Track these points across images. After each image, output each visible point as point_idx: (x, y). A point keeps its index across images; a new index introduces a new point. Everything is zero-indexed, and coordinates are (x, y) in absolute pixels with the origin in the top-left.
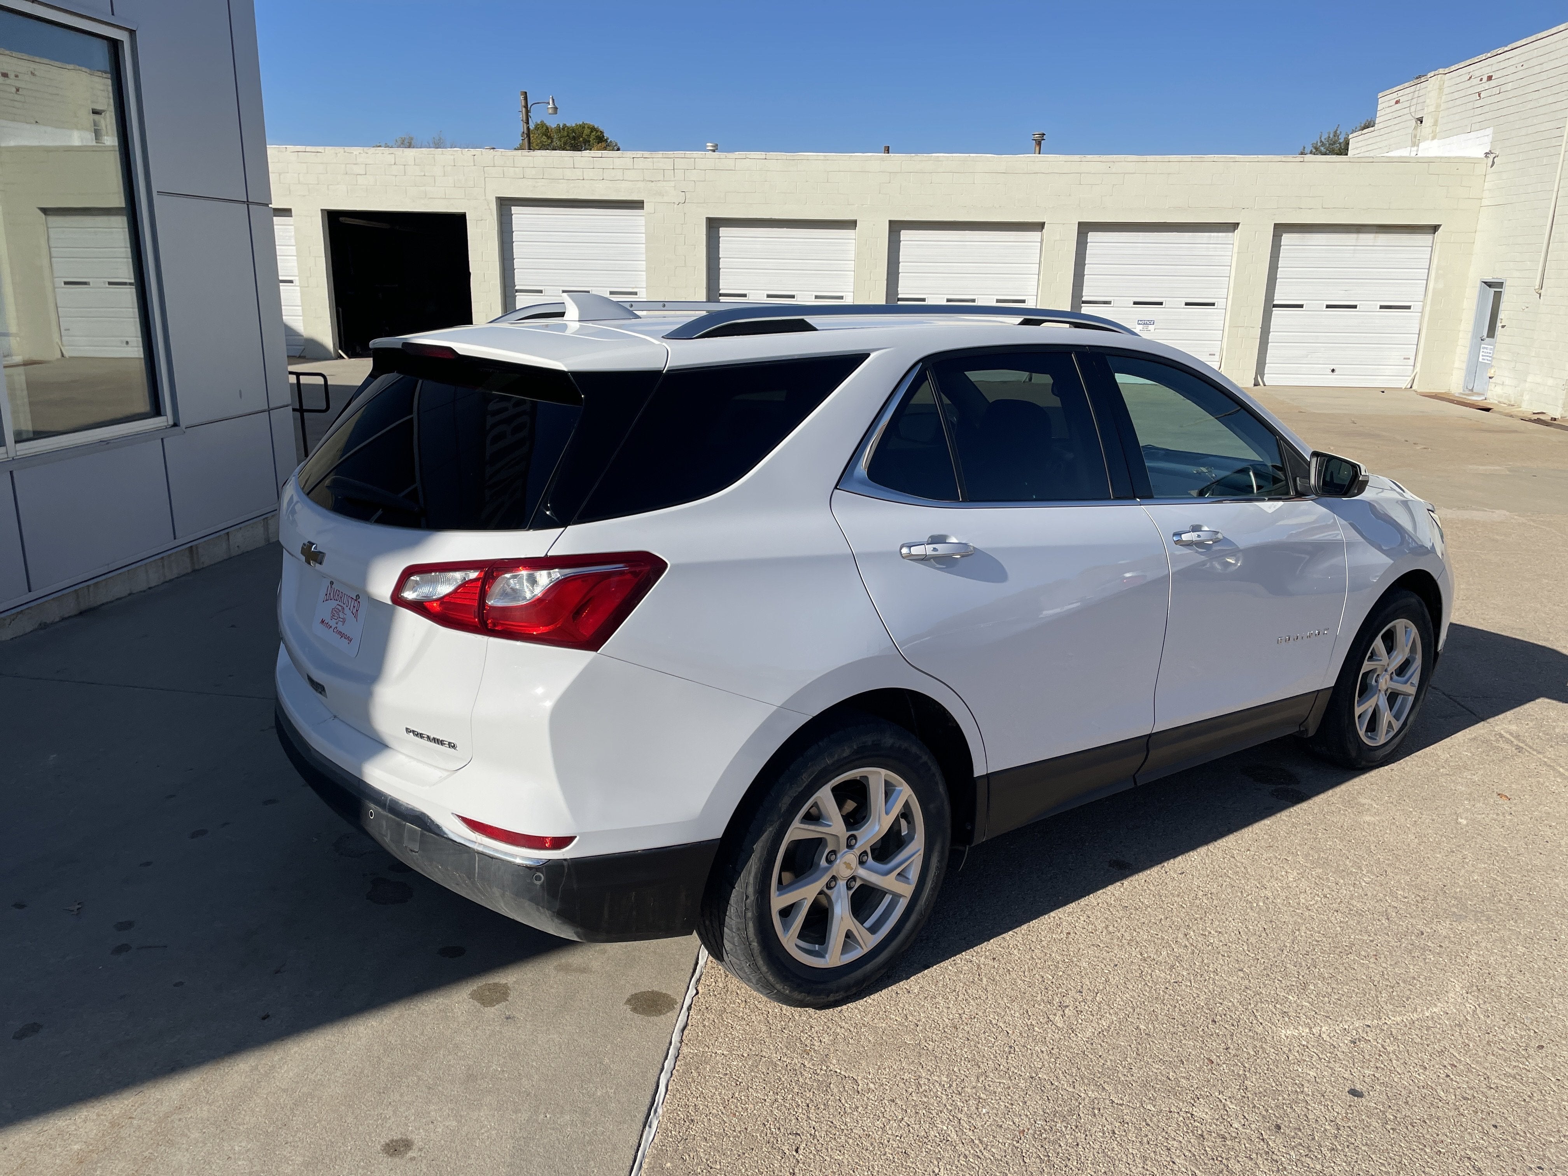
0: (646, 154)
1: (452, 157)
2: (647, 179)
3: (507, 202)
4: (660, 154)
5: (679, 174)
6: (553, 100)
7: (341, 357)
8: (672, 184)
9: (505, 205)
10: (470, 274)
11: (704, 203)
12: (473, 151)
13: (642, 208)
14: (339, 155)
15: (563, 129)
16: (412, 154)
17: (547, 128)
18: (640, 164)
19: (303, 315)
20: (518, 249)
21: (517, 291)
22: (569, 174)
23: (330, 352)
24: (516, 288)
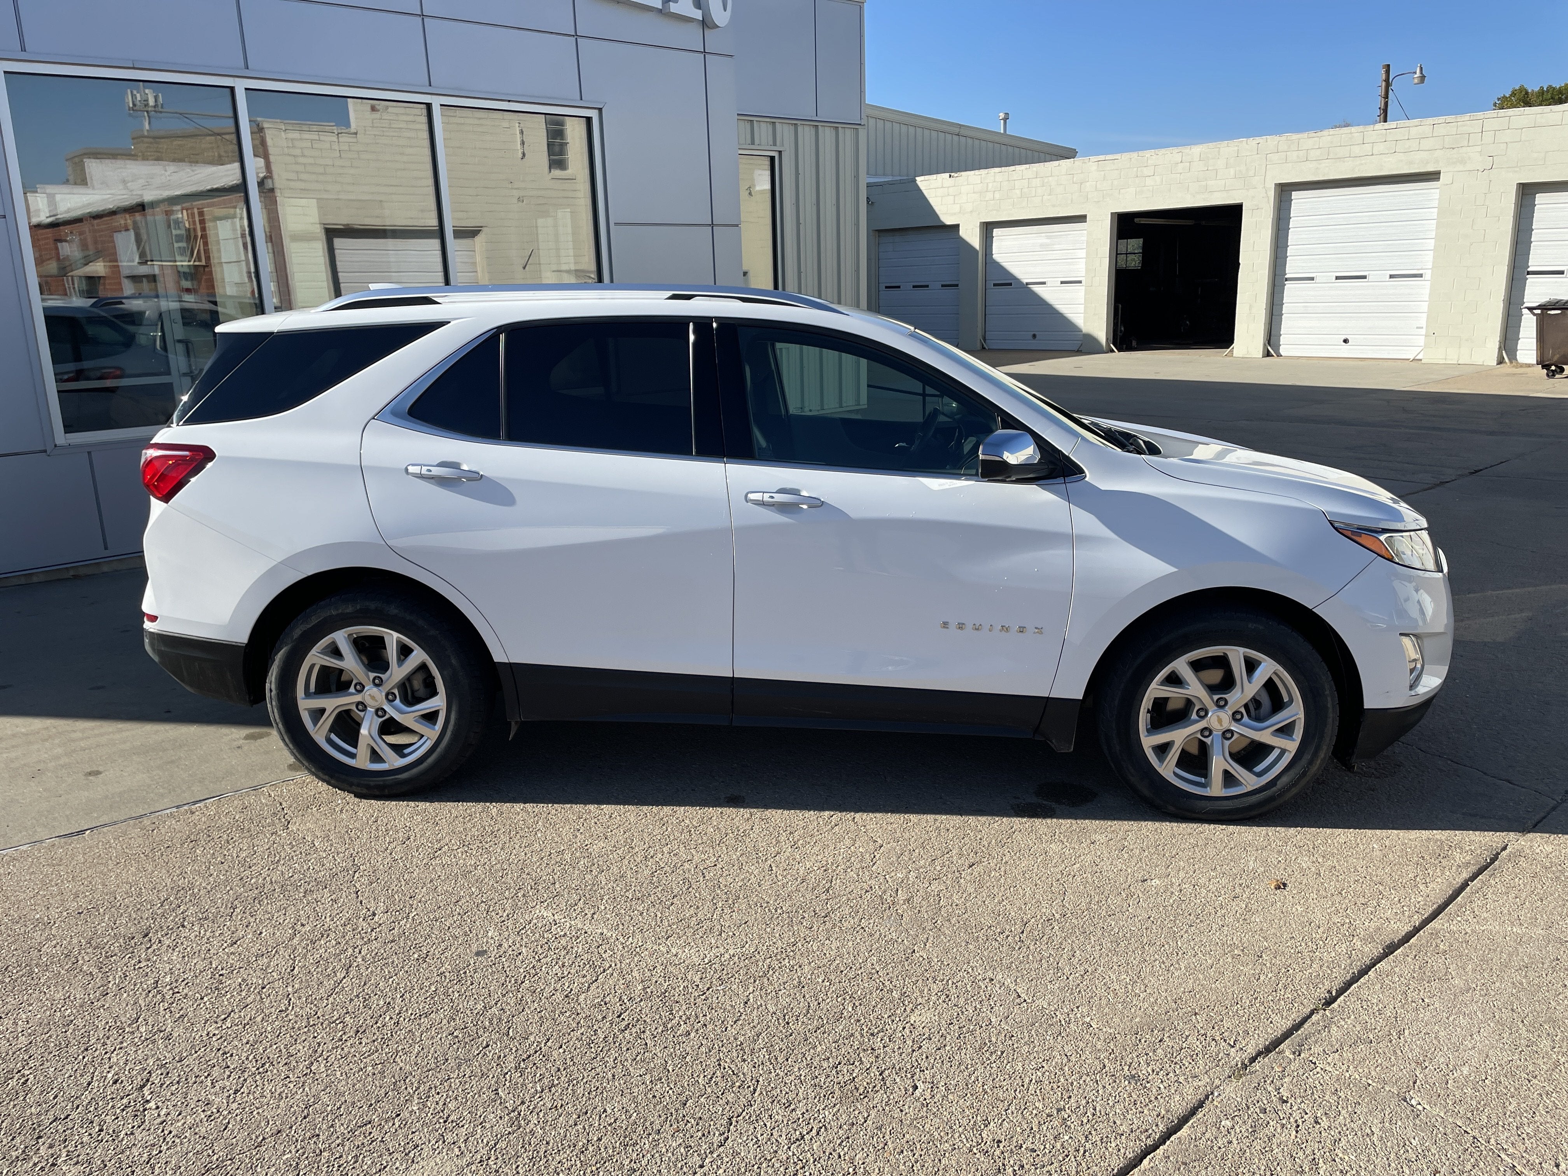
0: (1449, 118)
1: (1236, 148)
2: (1447, 147)
3: (1287, 188)
4: (1467, 117)
5: (1488, 137)
6: (1421, 69)
7: (1112, 351)
8: (1478, 149)
9: (1285, 191)
10: (1239, 264)
11: (1517, 167)
12: (1258, 139)
13: (1438, 179)
14: (1132, 160)
15: (1548, 91)
16: (1198, 150)
17: (1527, 93)
18: (1441, 130)
19: (1085, 312)
20: (1293, 236)
21: (1286, 280)
22: (1356, 150)
23: (1101, 345)
24: (1286, 277)
